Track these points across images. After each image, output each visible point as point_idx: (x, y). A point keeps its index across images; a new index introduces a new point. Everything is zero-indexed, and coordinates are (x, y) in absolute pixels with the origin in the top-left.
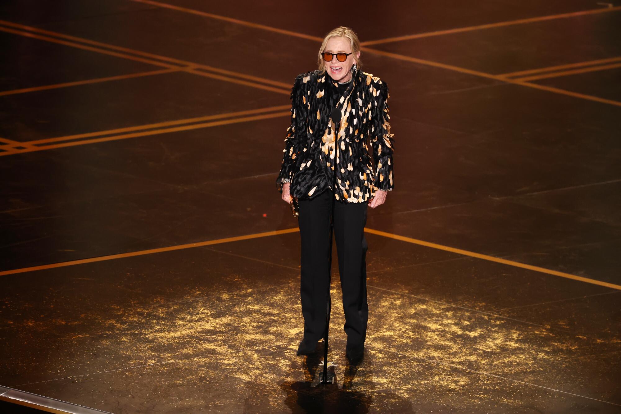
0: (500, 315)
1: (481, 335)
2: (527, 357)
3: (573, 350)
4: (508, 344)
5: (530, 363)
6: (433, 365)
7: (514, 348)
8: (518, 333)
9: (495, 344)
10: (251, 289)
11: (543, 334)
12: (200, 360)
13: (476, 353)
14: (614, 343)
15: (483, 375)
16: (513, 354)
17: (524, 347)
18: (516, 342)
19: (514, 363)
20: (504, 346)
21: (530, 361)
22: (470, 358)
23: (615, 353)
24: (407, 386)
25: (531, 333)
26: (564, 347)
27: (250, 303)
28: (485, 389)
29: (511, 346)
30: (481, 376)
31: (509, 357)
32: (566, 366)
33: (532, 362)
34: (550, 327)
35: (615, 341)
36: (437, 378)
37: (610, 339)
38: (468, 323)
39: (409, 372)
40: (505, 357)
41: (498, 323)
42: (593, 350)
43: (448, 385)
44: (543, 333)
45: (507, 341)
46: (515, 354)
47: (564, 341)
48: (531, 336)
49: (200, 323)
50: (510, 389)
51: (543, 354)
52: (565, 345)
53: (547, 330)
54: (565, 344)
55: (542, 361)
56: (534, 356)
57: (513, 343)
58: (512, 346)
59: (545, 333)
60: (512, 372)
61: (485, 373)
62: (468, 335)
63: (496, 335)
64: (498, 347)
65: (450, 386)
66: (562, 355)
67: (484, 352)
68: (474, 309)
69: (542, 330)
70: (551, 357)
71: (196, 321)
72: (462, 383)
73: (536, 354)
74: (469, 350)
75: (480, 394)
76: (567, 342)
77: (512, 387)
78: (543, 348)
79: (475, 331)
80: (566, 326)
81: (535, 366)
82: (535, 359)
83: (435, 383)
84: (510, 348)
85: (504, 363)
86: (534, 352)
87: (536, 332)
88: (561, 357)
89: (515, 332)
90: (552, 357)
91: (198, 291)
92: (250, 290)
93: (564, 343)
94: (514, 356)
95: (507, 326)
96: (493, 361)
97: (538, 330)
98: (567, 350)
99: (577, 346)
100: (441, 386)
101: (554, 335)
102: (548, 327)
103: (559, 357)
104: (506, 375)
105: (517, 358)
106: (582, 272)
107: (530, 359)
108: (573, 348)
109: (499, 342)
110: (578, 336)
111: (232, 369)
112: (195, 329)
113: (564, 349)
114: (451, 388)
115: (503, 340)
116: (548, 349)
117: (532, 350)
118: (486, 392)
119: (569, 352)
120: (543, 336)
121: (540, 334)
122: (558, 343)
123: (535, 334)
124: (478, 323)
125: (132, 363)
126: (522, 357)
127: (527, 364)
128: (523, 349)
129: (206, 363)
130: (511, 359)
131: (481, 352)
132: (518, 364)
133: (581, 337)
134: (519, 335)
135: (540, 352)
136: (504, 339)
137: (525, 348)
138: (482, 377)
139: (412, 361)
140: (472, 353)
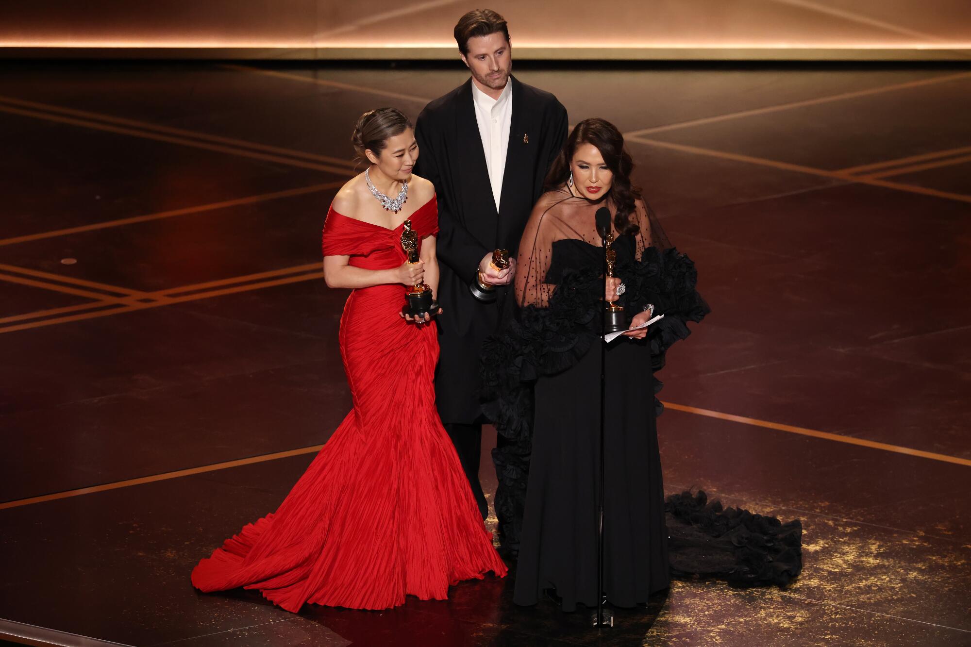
0: (852, 518)
1: (824, 548)
2: (892, 579)
3: (959, 565)
4: (864, 561)
5: (897, 586)
6: (756, 594)
7: (873, 566)
8: (878, 543)
9: (845, 562)
10: (488, 493)
11: (915, 545)
13: (818, 576)
15: (830, 607)
16: (871, 575)
17: (887, 564)
18: (876, 557)
19: (873, 588)
20: (858, 564)
21: (897, 584)
22: (809, 583)
24: (719, 627)
25: (897, 543)
26: (946, 562)
28: (834, 626)
29: (868, 563)
30: (826, 608)
31: (866, 580)
32: (950, 590)
33: (899, 585)
34: (924, 534)
36: (763, 613)
39: (721, 606)
40: (861, 580)
41: (849, 530)
43: (779, 623)
44: (914, 542)
45: (863, 556)
46: (875, 574)
47: (945, 554)
48: (896, 548)
50: (869, 625)
51: (915, 574)
52: (946, 559)
53: (920, 538)
54: (947, 558)
55: (914, 583)
56: (903, 577)
57: (871, 558)
58: (870, 563)
59: (917, 543)
60: (872, 601)
61: (832, 603)
62: (805, 549)
63: (846, 549)
64: (850, 565)
65: (782, 625)
66: (942, 573)
67: (830, 573)
68: (813, 511)
69: (912, 538)
70: (927, 577)
72: (800, 619)
73: (906, 573)
74: (808, 571)
75: (826, 635)
76: (949, 555)
77: (872, 622)
78: (915, 564)
79: (816, 543)
80: (948, 532)
81: (904, 591)
82: (903, 580)
83: (760, 620)
84: (867, 567)
85: (859, 588)
86: (902, 571)
87: (905, 542)
88: (942, 577)
89: (873, 542)
90: (929, 576)
93: (945, 557)
94: (873, 578)
95: (862, 534)
96: (842, 586)
97: (907, 539)
98: (949, 566)
99: (965, 560)
100: (769, 625)
101: (930, 546)
102: (922, 534)
103: (939, 577)
104: (862, 605)
105: (878, 580)
107: (897, 580)
108: (959, 563)
109: (850, 558)
110: (965, 546)
113: (946, 564)
114: (783, 626)
115: (856, 555)
116: (923, 566)
117: (899, 567)
118: (834, 630)
119: (953, 569)
120: (915, 547)
121: (909, 544)
122: (937, 557)
123: (902, 544)
124: (820, 531)
126: (886, 579)
127: (893, 588)
128: (887, 566)
130: (869, 583)
131: (826, 574)
132: (880, 589)
133: (969, 546)
134: (880, 547)
135: (910, 571)
136: (858, 553)
137: (889, 565)
138: (828, 609)
139: (726, 590)
140: (812, 574)
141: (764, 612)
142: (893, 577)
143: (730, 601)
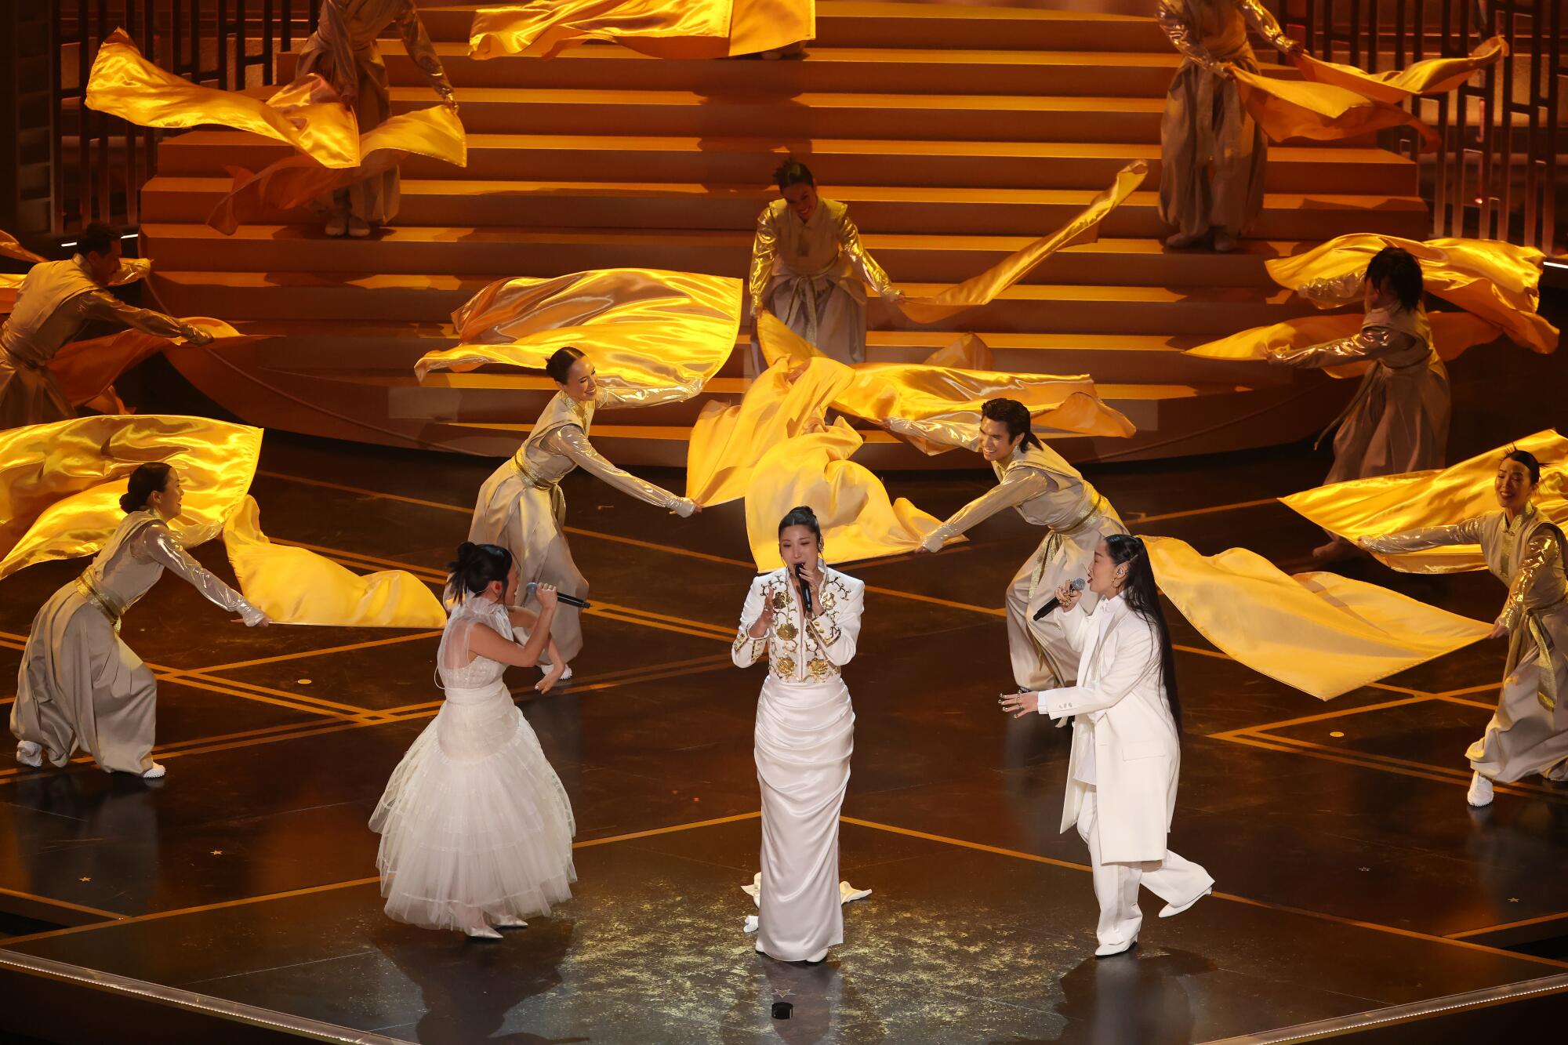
0: (1007, 923)
1: (983, 950)
2: (1044, 978)
4: (1019, 961)
5: (1048, 984)
7: (1027, 966)
8: (1032, 946)
9: (1003, 962)
10: (680, 896)
11: (1065, 948)
12: (616, 990)
15: (988, 1002)
16: (1025, 974)
17: (1040, 964)
18: (1030, 958)
19: (1027, 986)
20: (1014, 964)
21: (1049, 982)
25: (1049, 945)
27: (679, 916)
28: (991, 1020)
29: (1023, 963)
30: (984, 1004)
31: (1021, 978)
33: (1051, 983)
36: (927, 1008)
38: (966, 935)
40: (1016, 979)
41: (1006, 933)
43: (942, 1017)
45: (1018, 958)
46: (1029, 973)
48: (1048, 950)
49: (614, 943)
50: (1023, 1019)
53: (1070, 941)
57: (1025, 959)
59: (1067, 946)
60: (1025, 997)
61: (989, 999)
62: (966, 950)
63: (1003, 950)
64: (1006, 966)
65: (944, 1018)
67: (988, 972)
68: (974, 916)
69: (1063, 942)
71: (609, 940)
72: (960, 1014)
75: (984, 1028)
77: (1025, 1016)
78: (1065, 965)
79: (976, 945)
84: (1022, 967)
85: (1015, 986)
86: (1054, 971)
87: (1056, 945)
89: (1028, 944)
91: (611, 900)
92: (679, 899)
94: (1027, 977)
95: (1017, 938)
96: (999, 984)
97: (1057, 942)
100: (933, 1018)
101: (1079, 948)
102: (1072, 937)
104: (1017, 1002)
105: (1032, 978)
109: (1007, 958)
111: (658, 1002)
112: (608, 951)
114: (945, 1020)
115: (1012, 956)
116: (1072, 967)
117: (1051, 968)
118: (992, 1025)
121: (1060, 947)
123: (1054, 947)
126: (1038, 978)
127: (1045, 986)
128: (1040, 966)
129: (623, 995)
130: (1023, 981)
131: (984, 973)
132: (1034, 987)
134: (1033, 949)
136: (1013, 954)
138: (986, 1005)
140: (972, 973)
142: (1045, 976)
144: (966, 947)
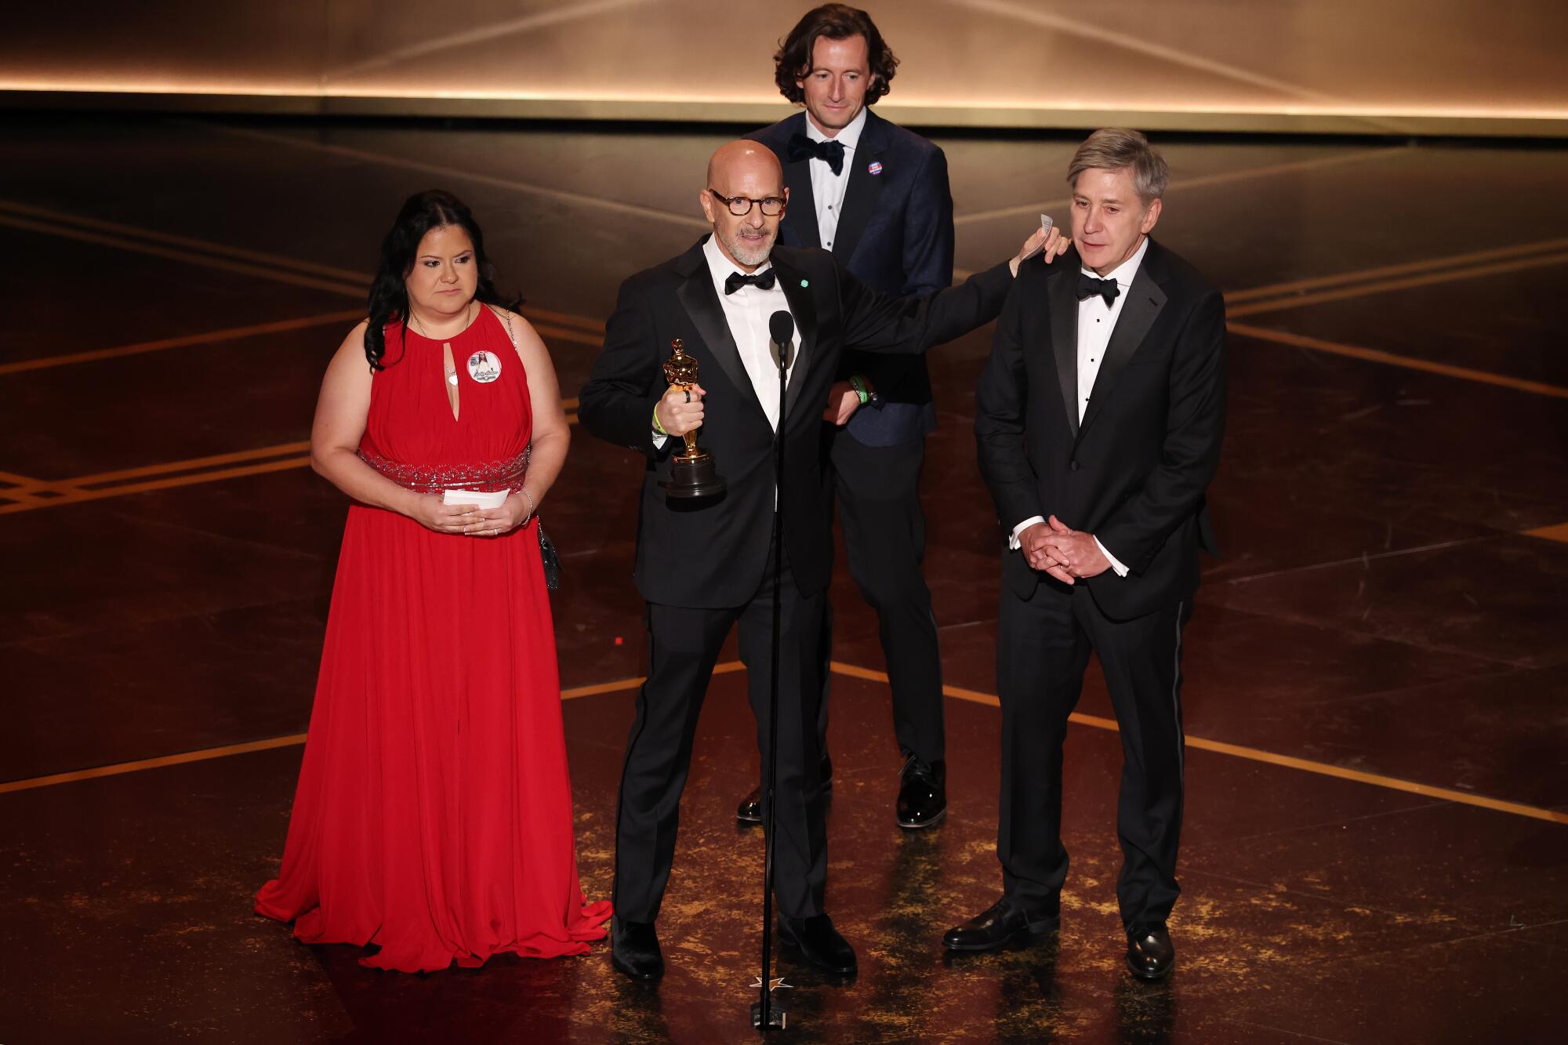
2: (1233, 960)
3: (1341, 940)
4: (1188, 930)
5: (1241, 972)
6: (1015, 981)
7: (1203, 939)
8: (1212, 903)
10: (589, 812)
11: (1269, 906)
13: (1115, 953)
14: (1436, 924)
15: (1133, 1003)
16: (1200, 953)
17: (1226, 936)
18: (1208, 925)
19: (1203, 975)
21: (1241, 969)
22: (1101, 964)
23: (1438, 945)
24: (956, 1032)
25: (1242, 902)
26: (1320, 934)
27: (587, 847)
28: (1138, 1034)
29: (1195, 934)
30: (1127, 1005)
31: (1192, 960)
32: (1325, 979)
33: (1245, 970)
34: (1285, 889)
35: (1437, 918)
36: (1025, 1012)
37: (1425, 915)
38: (1095, 883)
39: (959, 999)
42: (1388, 940)
43: (1051, 1028)
44: (1269, 902)
45: (1187, 923)
46: (1207, 952)
47: (1319, 921)
48: (1241, 910)
51: (1270, 952)
52: (1320, 930)
53: (1279, 895)
54: (1322, 928)
55: (1268, 967)
56: (1250, 957)
57: (1200, 927)
58: (1198, 935)
59: (1274, 904)
60: (1200, 995)
62: (1095, 909)
65: (1055, 1031)
66: (1313, 952)
68: (1108, 850)
69: (1266, 895)
70: (1288, 958)
72: (1084, 1022)
73: (1255, 951)
74: (1099, 946)
76: (1325, 923)
77: (1199, 1028)
78: (1270, 938)
80: (1324, 886)
81: (1251, 981)
82: (1251, 963)
83: (1022, 1023)
84: (1193, 940)
86: (1249, 948)
87: (1254, 901)
88: (1313, 959)
89: (1204, 900)
90: (1292, 957)
92: (587, 816)
93: (1319, 926)
94: (1202, 958)
97: (1256, 896)
98: (1325, 941)
99: (1351, 932)
100: (1036, 1029)
101: (1295, 908)
102: (1282, 888)
103: (1308, 959)
105: (1211, 961)
106: (1358, 760)
107: (1241, 963)
108: (1341, 937)
110: (1350, 909)
113: (1320, 938)
114: (1058, 1033)
115: (1176, 921)
116: (1283, 940)
117: (1244, 943)
119: (1331, 945)
120: (1270, 909)
121: (1261, 906)
122: (1306, 926)
123: (1250, 905)
125: (316, 988)
126: (1223, 960)
127: (1236, 975)
128: (1225, 940)
130: (1196, 966)
132: (1213, 976)
133: (1357, 910)
134: (1214, 908)
135: (1262, 948)
136: (1179, 918)
137: (1228, 939)
138: (1130, 1007)
139: (967, 974)
140: (1105, 951)
141: (1027, 1009)
142: (1234, 957)
143: (972, 991)
144: (1094, 905)
